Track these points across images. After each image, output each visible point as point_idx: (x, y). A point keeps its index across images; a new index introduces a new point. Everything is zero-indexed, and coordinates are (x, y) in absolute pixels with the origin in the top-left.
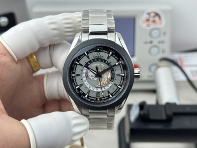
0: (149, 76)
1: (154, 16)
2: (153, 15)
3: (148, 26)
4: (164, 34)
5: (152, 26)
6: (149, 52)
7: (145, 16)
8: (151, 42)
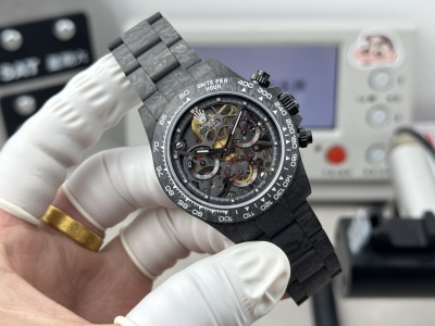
0: (365, 171)
1: (380, 44)
2: (376, 40)
3: (367, 63)
4: (400, 80)
5: (376, 64)
6: (368, 118)
7: (361, 43)
8: (372, 99)
